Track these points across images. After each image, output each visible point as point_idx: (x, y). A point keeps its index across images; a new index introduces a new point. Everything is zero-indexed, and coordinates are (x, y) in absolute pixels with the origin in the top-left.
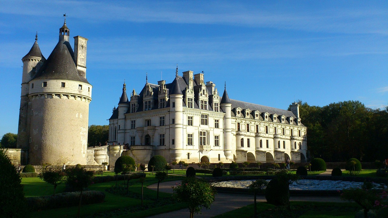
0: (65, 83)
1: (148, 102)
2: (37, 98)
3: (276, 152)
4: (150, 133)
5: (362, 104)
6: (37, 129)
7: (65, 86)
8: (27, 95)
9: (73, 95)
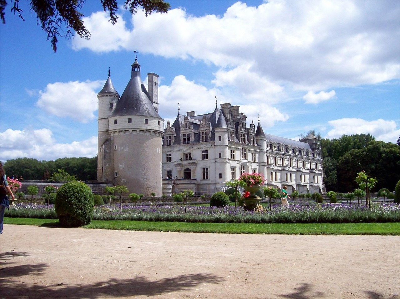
0: (147, 120)
1: (186, 135)
2: (121, 134)
3: (298, 185)
4: (191, 167)
5: (373, 137)
6: (124, 164)
7: (148, 123)
8: (107, 131)
9: (148, 130)
